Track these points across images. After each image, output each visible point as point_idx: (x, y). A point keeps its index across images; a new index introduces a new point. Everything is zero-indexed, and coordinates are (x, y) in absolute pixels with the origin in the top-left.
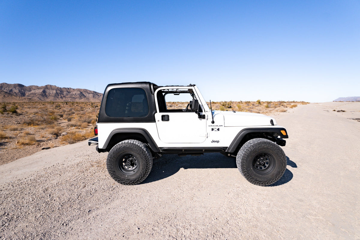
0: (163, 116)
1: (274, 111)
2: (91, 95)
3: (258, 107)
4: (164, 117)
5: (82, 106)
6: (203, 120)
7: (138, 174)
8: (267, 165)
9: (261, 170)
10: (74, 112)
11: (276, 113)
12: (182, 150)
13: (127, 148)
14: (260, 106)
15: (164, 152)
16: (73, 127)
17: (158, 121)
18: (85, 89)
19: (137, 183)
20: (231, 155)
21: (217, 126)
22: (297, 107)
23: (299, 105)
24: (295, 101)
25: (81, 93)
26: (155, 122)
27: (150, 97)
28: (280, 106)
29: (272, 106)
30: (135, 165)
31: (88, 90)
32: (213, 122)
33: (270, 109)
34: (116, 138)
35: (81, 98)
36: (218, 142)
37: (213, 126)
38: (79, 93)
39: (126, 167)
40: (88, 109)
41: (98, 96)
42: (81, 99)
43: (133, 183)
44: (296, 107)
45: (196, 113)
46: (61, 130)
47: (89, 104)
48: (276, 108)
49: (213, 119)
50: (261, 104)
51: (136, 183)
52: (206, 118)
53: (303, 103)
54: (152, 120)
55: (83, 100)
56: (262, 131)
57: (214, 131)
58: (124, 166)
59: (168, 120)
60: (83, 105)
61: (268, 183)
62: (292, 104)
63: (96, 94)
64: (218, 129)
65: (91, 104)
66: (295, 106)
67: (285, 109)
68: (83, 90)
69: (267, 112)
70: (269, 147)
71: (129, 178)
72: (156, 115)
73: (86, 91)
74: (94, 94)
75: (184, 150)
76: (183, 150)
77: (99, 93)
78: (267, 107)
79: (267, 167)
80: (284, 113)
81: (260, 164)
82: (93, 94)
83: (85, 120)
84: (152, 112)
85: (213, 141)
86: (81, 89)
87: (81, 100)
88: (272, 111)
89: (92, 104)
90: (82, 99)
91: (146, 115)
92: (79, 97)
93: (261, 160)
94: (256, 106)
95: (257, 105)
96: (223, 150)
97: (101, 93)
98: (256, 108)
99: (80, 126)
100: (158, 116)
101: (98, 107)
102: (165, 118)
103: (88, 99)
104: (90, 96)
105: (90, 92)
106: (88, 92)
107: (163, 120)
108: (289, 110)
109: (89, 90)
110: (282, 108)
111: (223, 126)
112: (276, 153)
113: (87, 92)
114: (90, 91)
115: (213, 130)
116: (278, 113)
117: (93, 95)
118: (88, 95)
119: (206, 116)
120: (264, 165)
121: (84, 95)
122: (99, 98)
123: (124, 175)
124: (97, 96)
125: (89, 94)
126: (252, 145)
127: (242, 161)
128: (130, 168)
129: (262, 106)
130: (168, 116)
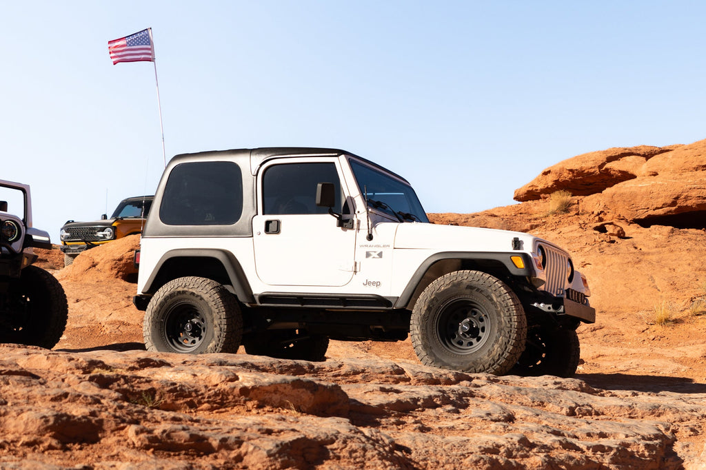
4: (269, 225)
6: (348, 231)
8: (482, 337)
17: (259, 233)
21: (379, 246)
26: (253, 236)
32: (370, 237)
36: (378, 284)
37: (370, 246)
45: (333, 214)
49: (369, 229)
52: (356, 226)
57: (370, 258)
59: (278, 231)
64: (380, 255)
72: (255, 220)
85: (368, 283)
91: (235, 220)
102: (272, 228)
107: (267, 230)
111: (391, 246)
115: (368, 255)
119: (356, 222)
120: (475, 336)
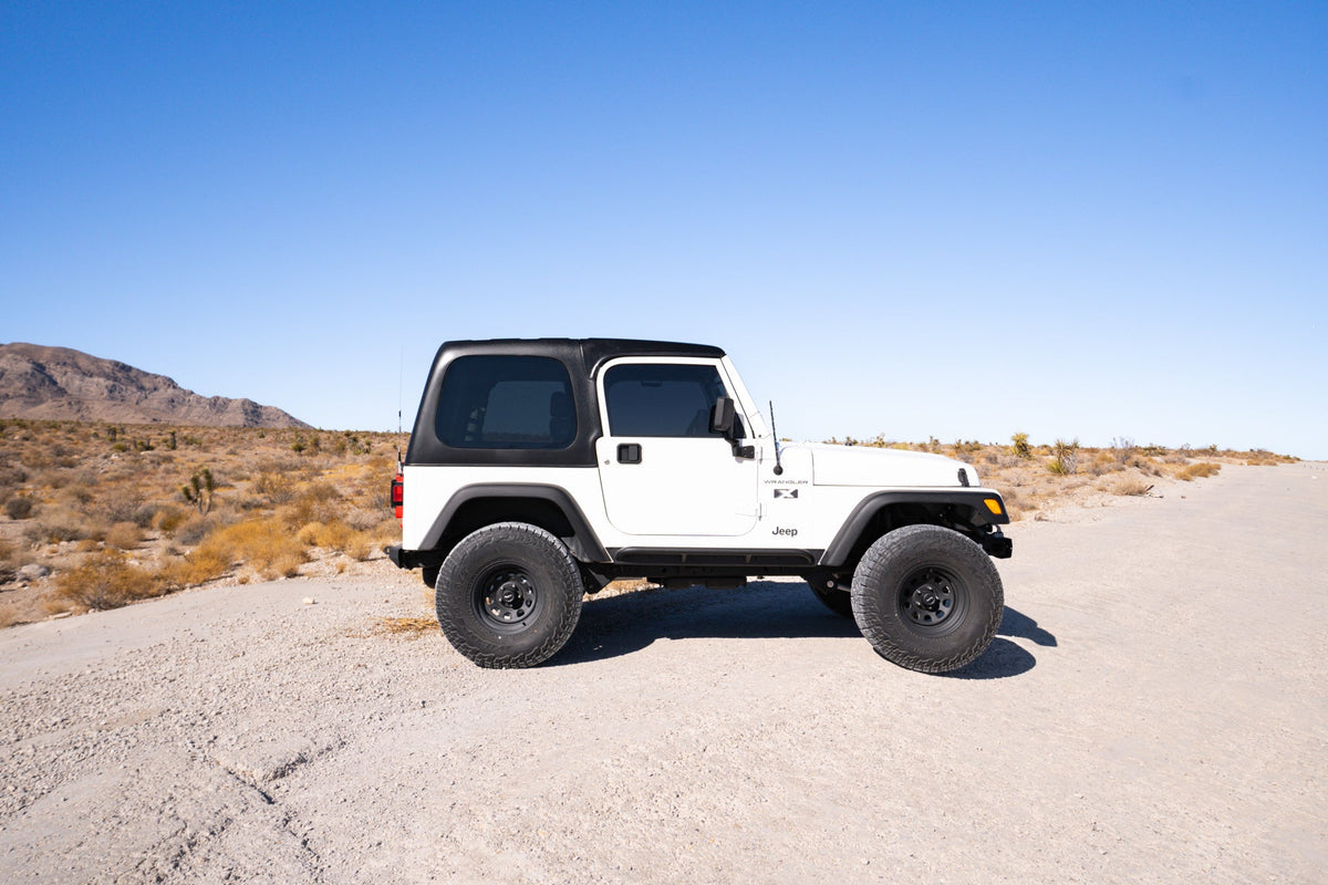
0: (622, 448)
1: (1086, 488)
2: (97, 385)
3: (1014, 469)
4: (624, 451)
5: (57, 442)
6: (747, 462)
7: (539, 632)
8: (946, 610)
9: (927, 623)
10: (26, 470)
11: (1097, 498)
12: (681, 556)
13: (510, 544)
14: (1025, 466)
15: (621, 563)
16: (63, 543)
17: (607, 462)
18: (65, 350)
19: (534, 660)
20: (835, 586)
21: (793, 482)
22: (1216, 474)
23: (1228, 469)
24: (1221, 448)
25: (40, 368)
26: (597, 466)
27: (583, 386)
28: (1122, 469)
29: (1080, 468)
30: (524, 605)
31: (81, 354)
32: (779, 471)
33: (1071, 480)
34: (468, 513)
35: (33, 397)
36: (794, 533)
37: (780, 482)
38: (26, 366)
39: (496, 613)
40: (99, 458)
41: (142, 388)
42: (35, 404)
43: (522, 659)
44: (1211, 476)
45: (727, 439)
46: (13, 555)
47: (96, 435)
48: (1098, 475)
49: (778, 459)
50: (1030, 458)
51: (530, 662)
52: (757, 455)
53: (1258, 457)
54: (587, 458)
55: (44, 411)
56: (926, 499)
57: (781, 497)
58: (488, 610)
59: (638, 460)
60: (60, 438)
61: (946, 663)
62: (1195, 462)
63: (128, 378)
64: (795, 494)
65: (103, 434)
66: (1206, 471)
67: (1146, 481)
68: (53, 356)
69: (1052, 494)
70: (948, 548)
71: (510, 642)
72: (599, 442)
73: (69, 358)
74: (115, 379)
75: (688, 556)
76: (684, 558)
77: (146, 374)
78: (1059, 470)
79: (945, 616)
80: (1138, 499)
81: (925, 606)
82: (107, 377)
83: (119, 512)
84: (588, 434)
85: (779, 531)
86: (42, 348)
87: (32, 410)
88: (1077, 491)
89: (114, 432)
90: (42, 402)
91: (568, 442)
92: (24, 392)
93: (925, 592)
94: (1005, 466)
95: (1007, 460)
96: (810, 560)
97: (156, 376)
98: (1004, 473)
99: (102, 540)
100: (607, 446)
101: (151, 448)
102: (629, 455)
103: (78, 403)
104: (93, 388)
105: (93, 368)
106: (83, 363)
107: (621, 459)
108: (1169, 488)
109: (88, 357)
110: (1134, 476)
111: (810, 483)
112: (970, 568)
113: (76, 366)
114: (96, 360)
115: (777, 494)
116: (1107, 497)
117: (111, 383)
118: (77, 382)
119: (757, 450)
120: (935, 608)
121: (55, 383)
122: (144, 404)
123: (493, 633)
124: (132, 393)
125: (87, 379)
126: (894, 541)
127: (865, 590)
128: (507, 614)
129: (1035, 467)
130: (638, 447)
